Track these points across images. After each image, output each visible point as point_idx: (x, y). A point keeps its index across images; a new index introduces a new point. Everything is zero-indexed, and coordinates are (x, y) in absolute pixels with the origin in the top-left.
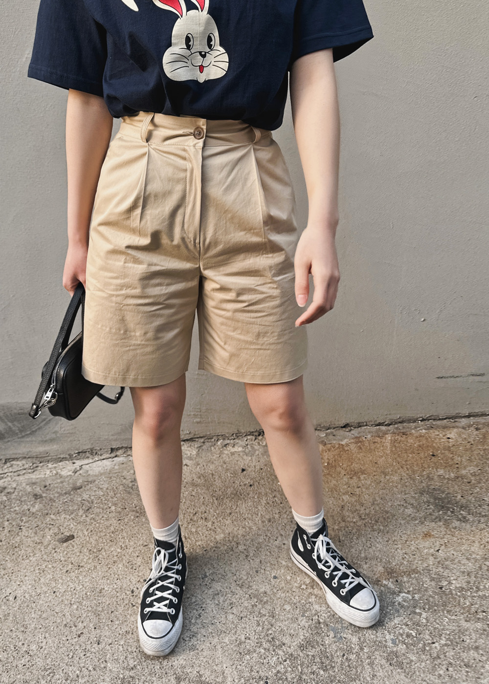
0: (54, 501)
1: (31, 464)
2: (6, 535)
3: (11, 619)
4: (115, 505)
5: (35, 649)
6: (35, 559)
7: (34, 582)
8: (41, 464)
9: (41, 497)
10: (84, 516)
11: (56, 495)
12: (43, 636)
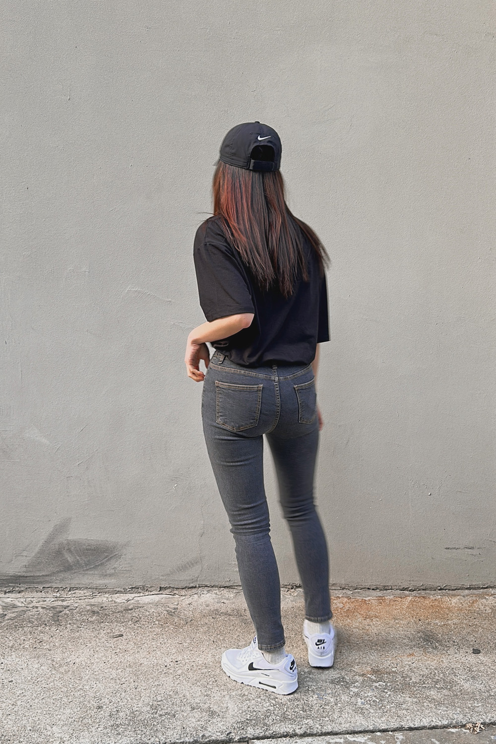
0: (109, 616)
1: (91, 593)
2: (68, 632)
3: (70, 673)
4: (159, 621)
5: (88, 689)
6: (90, 645)
7: (89, 657)
8: (100, 594)
9: (98, 612)
10: (133, 625)
11: (111, 613)
12: (95, 682)
